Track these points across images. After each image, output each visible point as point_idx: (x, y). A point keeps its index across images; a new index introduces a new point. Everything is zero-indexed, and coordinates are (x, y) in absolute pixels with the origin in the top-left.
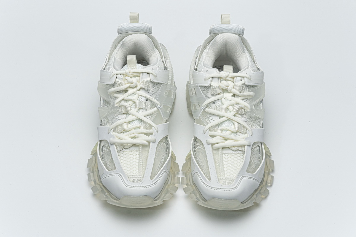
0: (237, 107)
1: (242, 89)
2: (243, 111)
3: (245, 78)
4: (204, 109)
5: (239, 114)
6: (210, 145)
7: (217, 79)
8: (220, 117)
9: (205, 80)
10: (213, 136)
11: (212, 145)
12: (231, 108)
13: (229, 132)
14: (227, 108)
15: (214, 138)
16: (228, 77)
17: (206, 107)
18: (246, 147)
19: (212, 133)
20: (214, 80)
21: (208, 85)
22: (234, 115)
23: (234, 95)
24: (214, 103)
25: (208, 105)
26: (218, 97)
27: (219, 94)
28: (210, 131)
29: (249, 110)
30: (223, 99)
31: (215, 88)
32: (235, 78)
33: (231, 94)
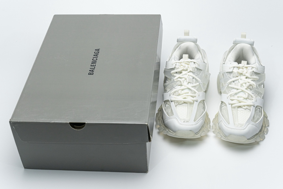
0: (248, 84)
1: (252, 74)
2: (252, 87)
3: (254, 68)
4: (228, 85)
5: (249, 88)
6: (230, 105)
7: (236, 68)
8: (237, 89)
9: (230, 68)
10: (232, 100)
11: (232, 104)
12: (244, 85)
13: (242, 98)
14: (242, 85)
15: (233, 101)
16: (243, 67)
17: (229, 84)
18: (252, 106)
19: (232, 98)
20: (235, 68)
21: (231, 71)
22: (246, 89)
23: (247, 78)
24: (234, 82)
25: (230, 83)
26: (237, 78)
27: (237, 77)
28: (231, 97)
29: (255, 87)
30: (240, 80)
31: (235, 73)
32: (248, 68)
33: (245, 77)
